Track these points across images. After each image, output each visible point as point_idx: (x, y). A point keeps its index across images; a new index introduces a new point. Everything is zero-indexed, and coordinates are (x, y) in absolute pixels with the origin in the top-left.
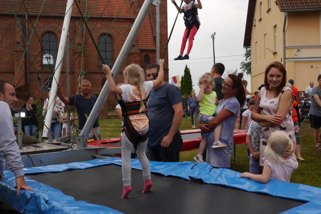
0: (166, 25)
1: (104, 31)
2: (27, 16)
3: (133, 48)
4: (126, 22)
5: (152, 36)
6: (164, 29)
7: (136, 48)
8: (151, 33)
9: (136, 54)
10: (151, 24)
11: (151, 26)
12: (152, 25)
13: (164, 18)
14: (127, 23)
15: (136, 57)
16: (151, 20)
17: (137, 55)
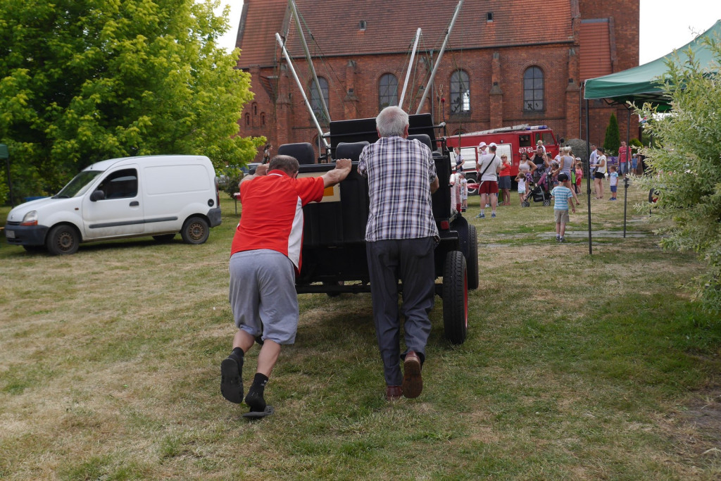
0: (637, 39)
1: (531, 62)
2: (431, 53)
3: (570, 83)
4: (562, 47)
5: (609, 60)
6: (634, 46)
7: (574, 83)
8: (608, 57)
9: (574, 92)
10: (609, 41)
11: (609, 45)
12: (611, 43)
13: (634, 30)
14: (564, 49)
15: (574, 96)
16: (611, 35)
17: (574, 94)
